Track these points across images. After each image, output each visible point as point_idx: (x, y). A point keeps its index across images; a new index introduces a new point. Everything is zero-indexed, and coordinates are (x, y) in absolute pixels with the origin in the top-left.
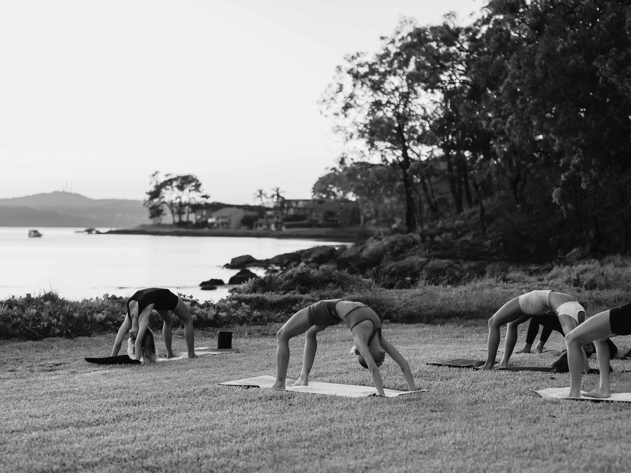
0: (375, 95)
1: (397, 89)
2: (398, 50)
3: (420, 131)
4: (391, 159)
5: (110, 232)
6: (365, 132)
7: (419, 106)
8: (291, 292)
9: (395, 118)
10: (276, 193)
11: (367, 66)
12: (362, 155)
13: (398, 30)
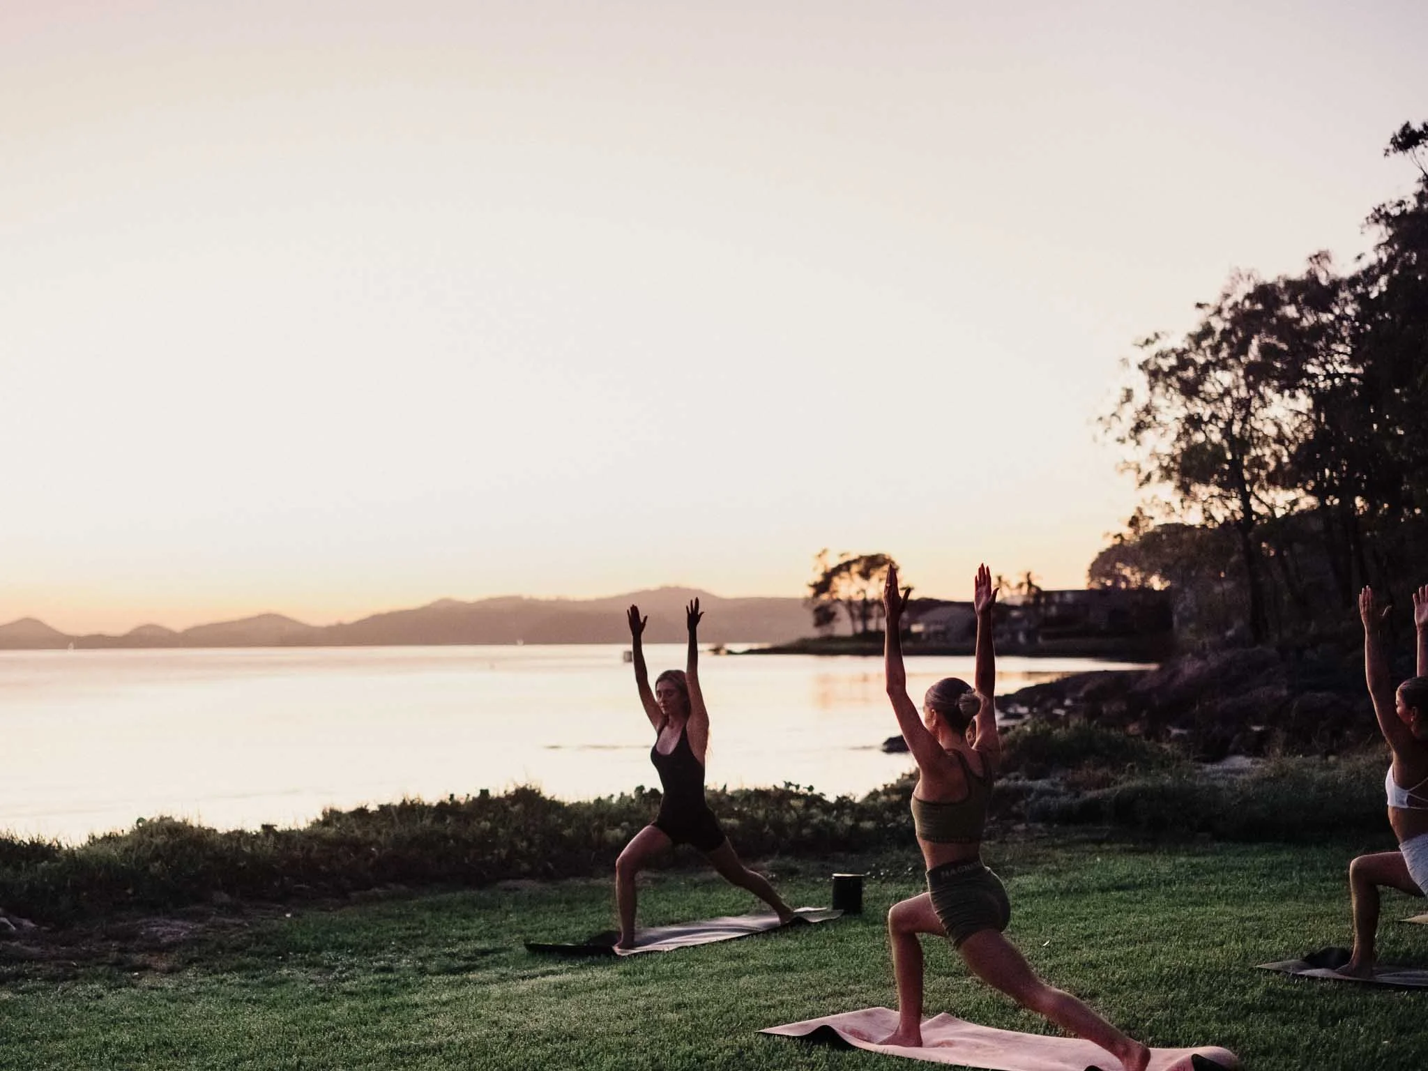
0: (1189, 404)
1: (1227, 392)
2: (1228, 326)
3: (1272, 465)
4: (1220, 514)
5: (750, 652)
6: (1173, 469)
7: (1269, 422)
8: (1012, 775)
9: (1225, 444)
10: (1024, 580)
11: (1174, 355)
12: (1167, 509)
13: (1227, 291)
